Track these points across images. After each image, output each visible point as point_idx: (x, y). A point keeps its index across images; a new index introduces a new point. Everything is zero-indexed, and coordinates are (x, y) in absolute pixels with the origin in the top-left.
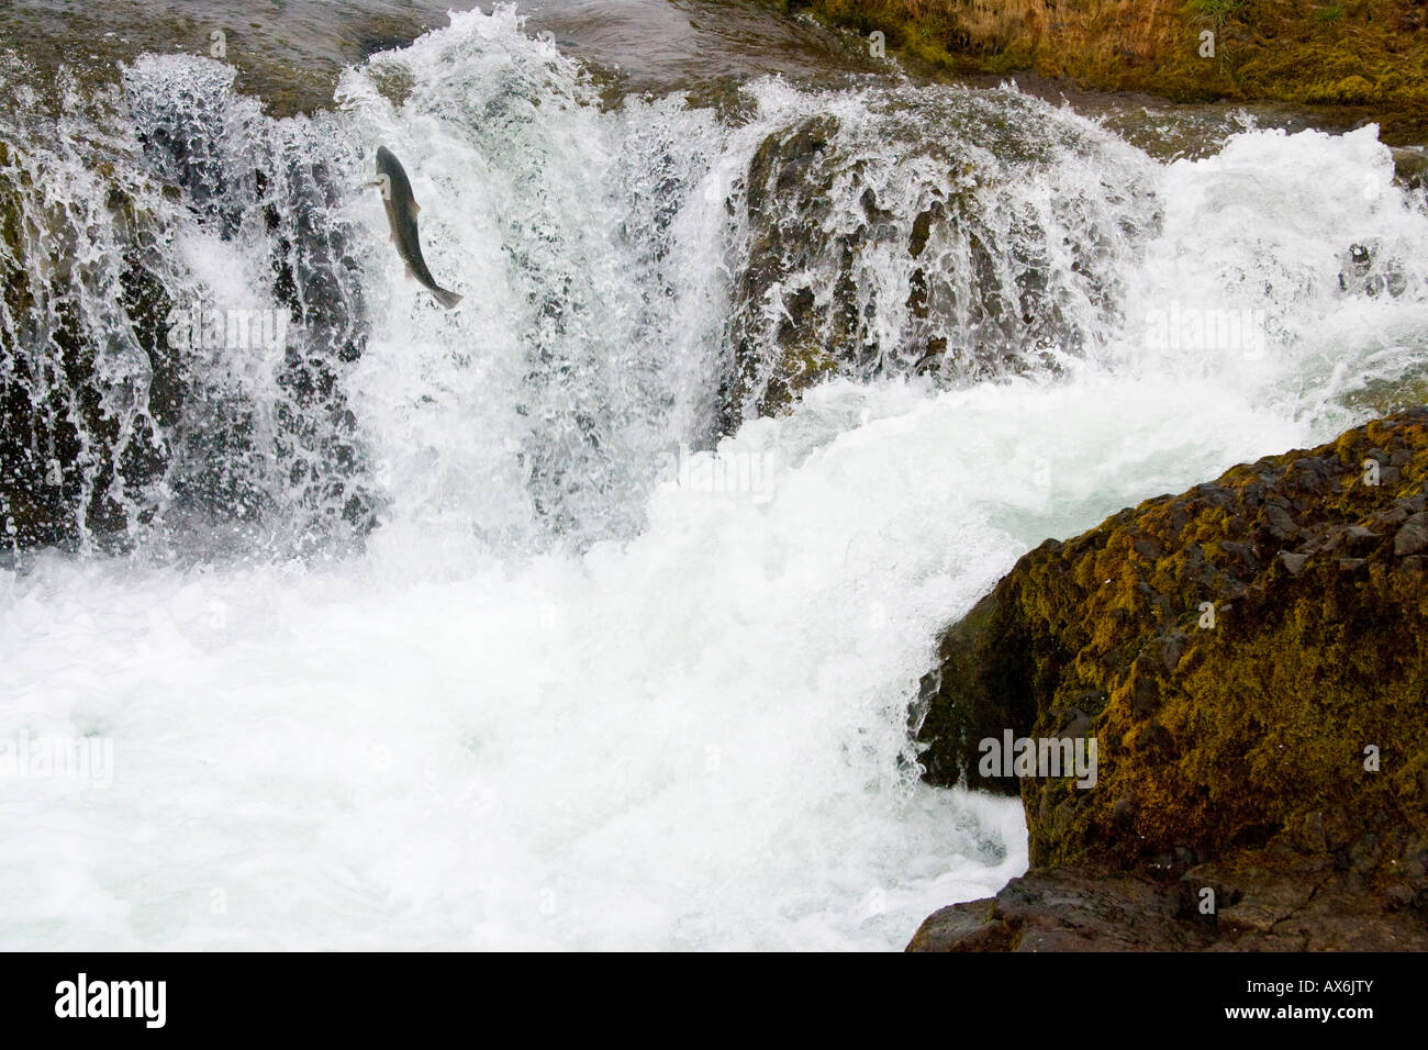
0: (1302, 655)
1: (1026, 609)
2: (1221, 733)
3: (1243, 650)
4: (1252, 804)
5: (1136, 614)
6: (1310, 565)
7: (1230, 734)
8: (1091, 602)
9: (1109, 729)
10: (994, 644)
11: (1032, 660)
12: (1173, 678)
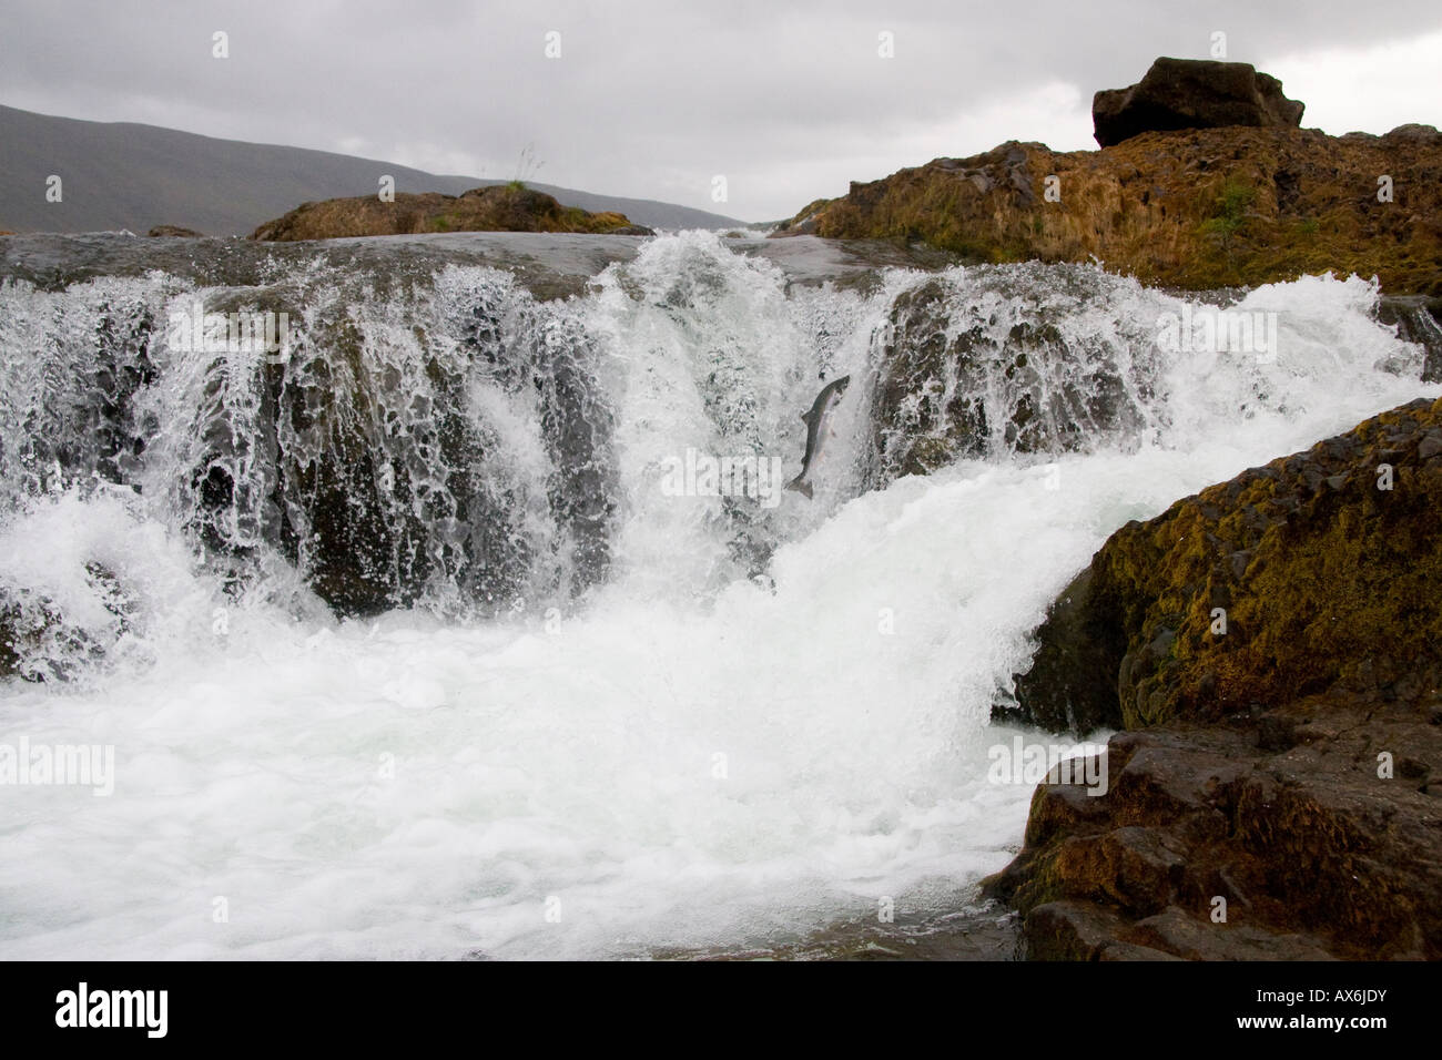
0: (1347, 546)
1: (1116, 573)
2: (1283, 616)
3: (1297, 552)
4: (1312, 664)
5: (1205, 558)
6: (1350, 479)
7: (1290, 615)
8: (1168, 558)
9: (1190, 632)
10: (1092, 602)
11: (1122, 609)
12: (1242, 583)
